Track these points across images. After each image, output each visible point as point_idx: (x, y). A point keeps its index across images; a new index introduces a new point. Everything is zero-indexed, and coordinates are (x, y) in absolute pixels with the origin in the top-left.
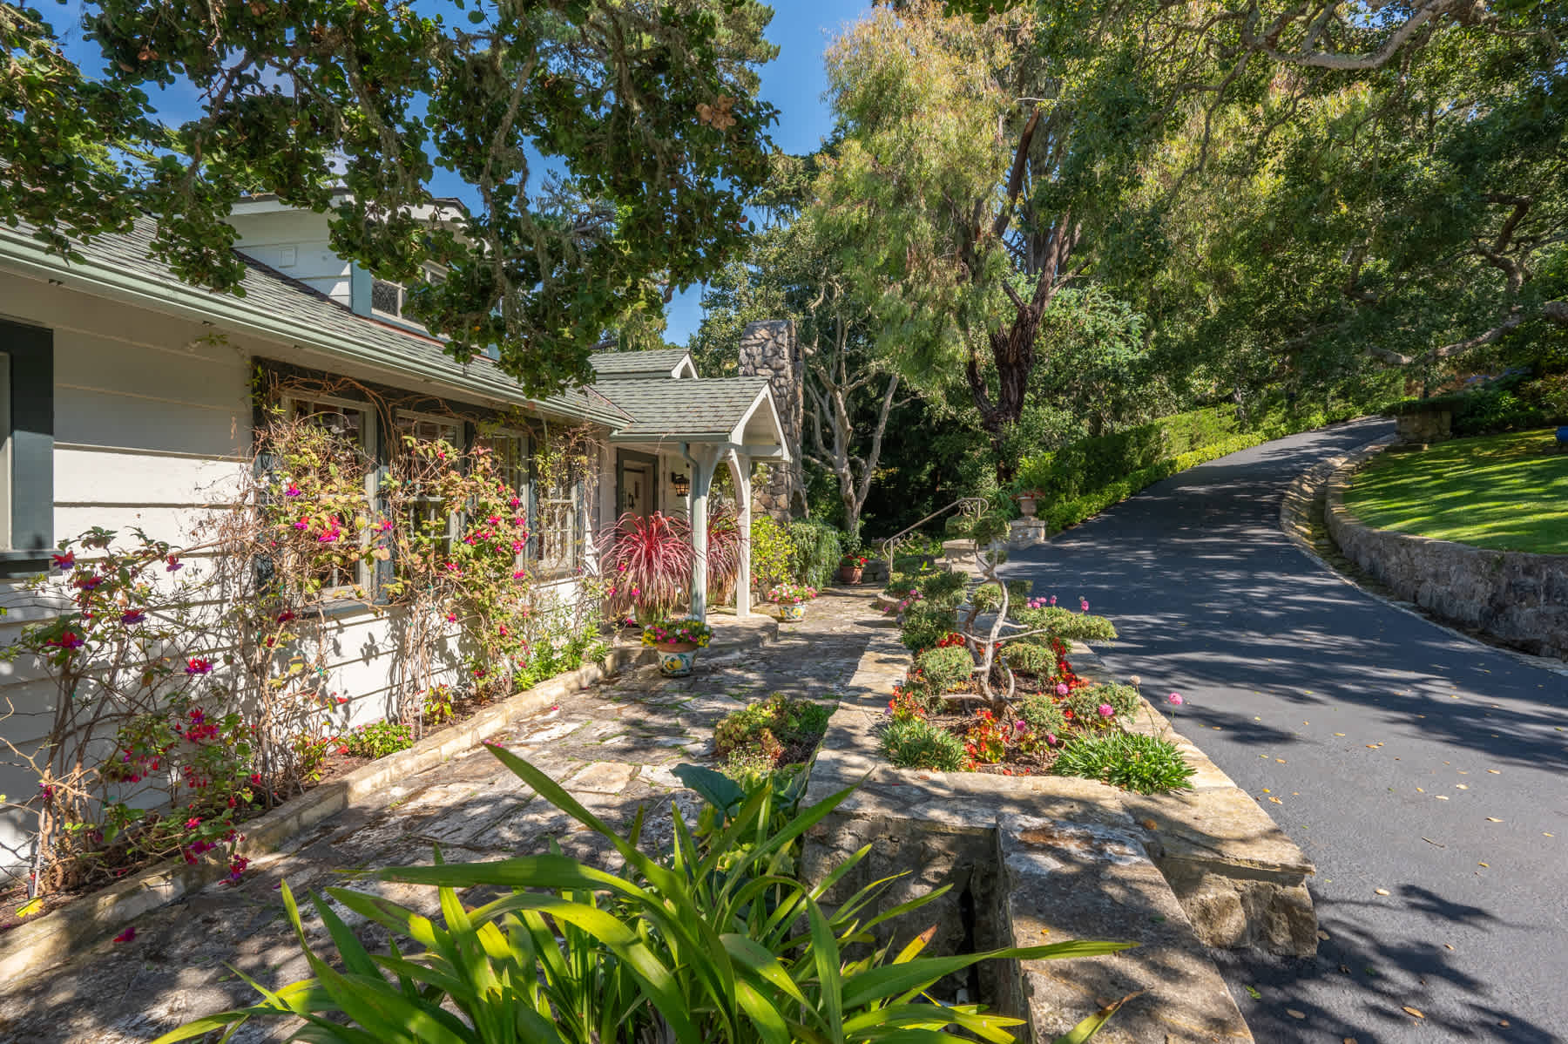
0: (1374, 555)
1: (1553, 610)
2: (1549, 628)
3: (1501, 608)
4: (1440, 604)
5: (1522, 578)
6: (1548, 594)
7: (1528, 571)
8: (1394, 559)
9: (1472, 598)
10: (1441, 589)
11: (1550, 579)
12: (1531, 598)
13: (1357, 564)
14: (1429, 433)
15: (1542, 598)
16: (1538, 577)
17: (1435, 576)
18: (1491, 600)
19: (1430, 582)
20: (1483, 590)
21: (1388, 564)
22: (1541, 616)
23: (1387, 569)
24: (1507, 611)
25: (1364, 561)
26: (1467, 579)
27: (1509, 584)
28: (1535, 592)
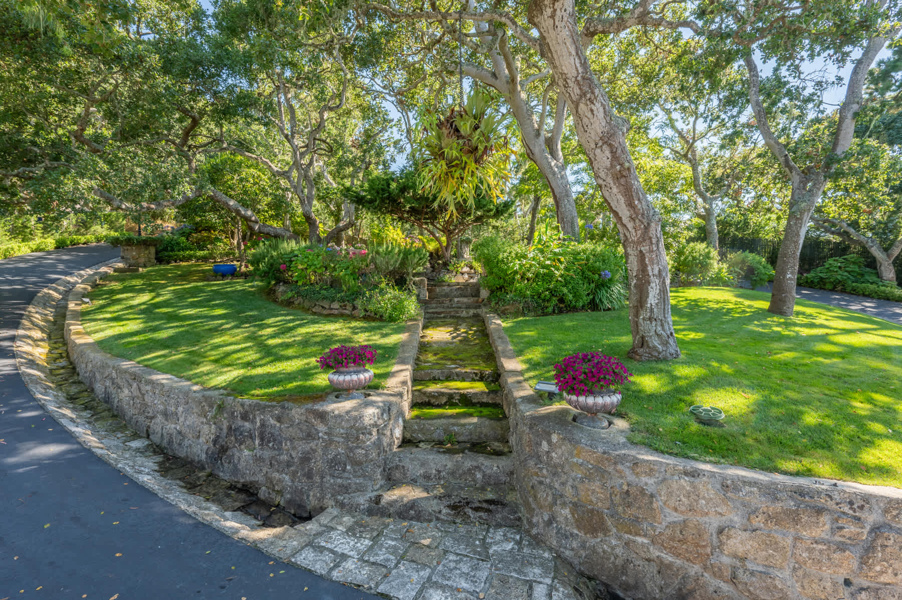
0: (108, 383)
1: (267, 454)
2: (265, 470)
3: (224, 450)
4: (170, 442)
5: (240, 422)
6: (262, 439)
7: (245, 417)
8: (126, 391)
9: (199, 437)
10: (171, 427)
11: (263, 425)
12: (249, 442)
13: (93, 390)
14: (142, 260)
15: (257, 442)
16: (253, 422)
17: (165, 414)
18: (215, 442)
19: (160, 418)
20: (208, 432)
21: (122, 396)
22: (259, 459)
23: (120, 401)
24: (229, 453)
25: (99, 388)
26: (193, 419)
27: (230, 428)
28: (251, 437)
